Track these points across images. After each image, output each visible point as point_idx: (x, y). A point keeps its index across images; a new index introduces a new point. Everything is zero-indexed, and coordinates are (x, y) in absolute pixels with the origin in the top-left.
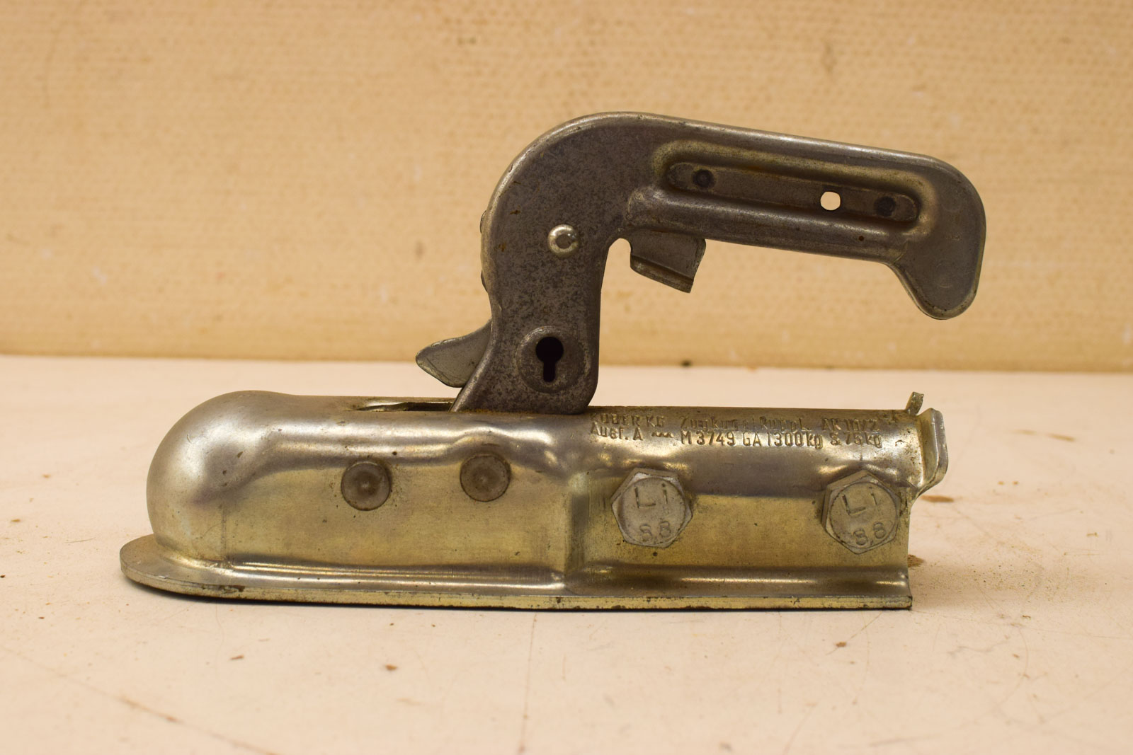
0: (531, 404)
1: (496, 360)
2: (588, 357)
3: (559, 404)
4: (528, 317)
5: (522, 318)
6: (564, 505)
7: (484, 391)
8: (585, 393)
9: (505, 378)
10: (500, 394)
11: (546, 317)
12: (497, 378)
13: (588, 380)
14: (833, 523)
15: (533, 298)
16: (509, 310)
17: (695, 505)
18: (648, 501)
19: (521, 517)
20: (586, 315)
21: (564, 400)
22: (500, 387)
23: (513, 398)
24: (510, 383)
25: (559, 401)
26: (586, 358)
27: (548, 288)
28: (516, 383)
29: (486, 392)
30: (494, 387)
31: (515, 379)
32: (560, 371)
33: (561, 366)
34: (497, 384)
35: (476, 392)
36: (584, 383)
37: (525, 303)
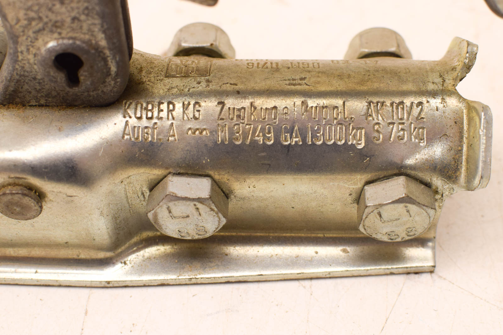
0: (63, 99)
1: (17, 67)
2: (112, 62)
3: (91, 98)
4: (39, 31)
5: (34, 32)
6: (102, 214)
7: (13, 91)
8: (115, 89)
9: (31, 81)
10: (30, 92)
11: (59, 30)
12: (23, 81)
13: (116, 79)
14: (366, 227)
15: (41, 15)
16: (17, 27)
17: (232, 196)
18: (181, 215)
19: (63, 223)
20: (102, 26)
21: (95, 96)
22: (28, 87)
23: (44, 95)
24: (38, 84)
25: (90, 96)
26: (110, 63)
27: (54, 5)
28: (43, 84)
29: (15, 91)
30: (22, 88)
31: (41, 81)
32: (84, 79)
33: (83, 74)
34: (24, 85)
35: (6, 91)
36: (113, 82)
37: (33, 19)
